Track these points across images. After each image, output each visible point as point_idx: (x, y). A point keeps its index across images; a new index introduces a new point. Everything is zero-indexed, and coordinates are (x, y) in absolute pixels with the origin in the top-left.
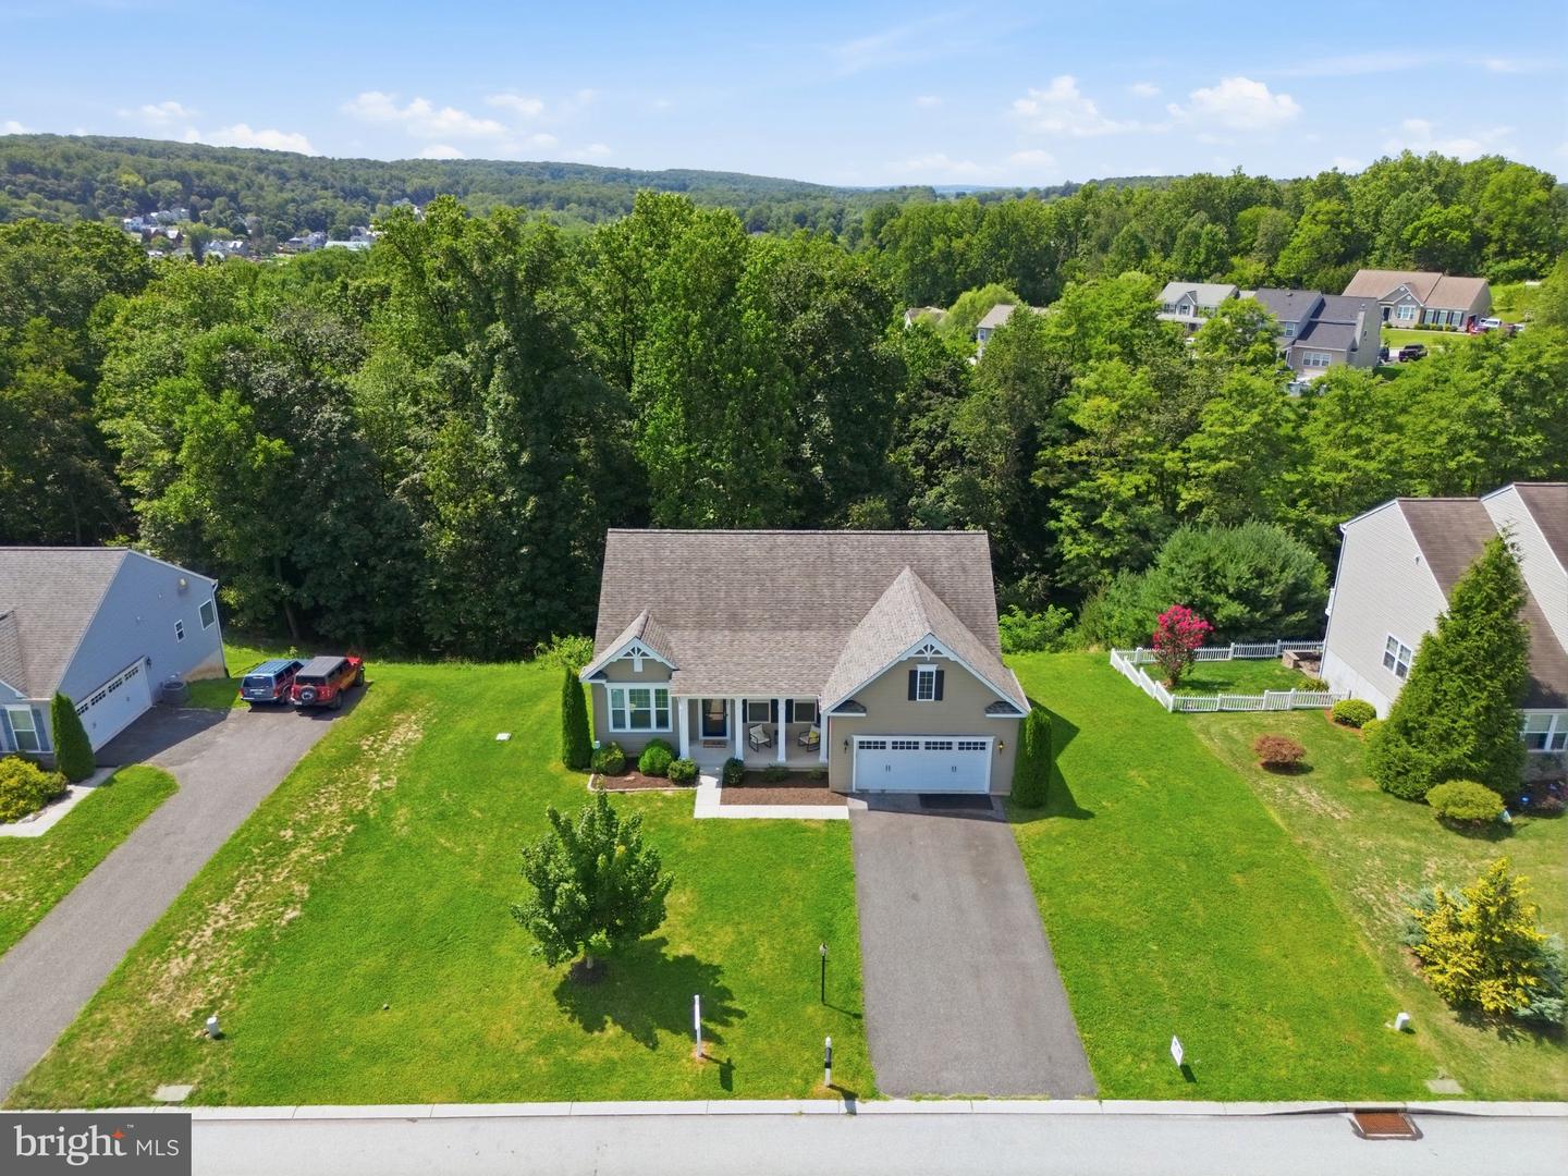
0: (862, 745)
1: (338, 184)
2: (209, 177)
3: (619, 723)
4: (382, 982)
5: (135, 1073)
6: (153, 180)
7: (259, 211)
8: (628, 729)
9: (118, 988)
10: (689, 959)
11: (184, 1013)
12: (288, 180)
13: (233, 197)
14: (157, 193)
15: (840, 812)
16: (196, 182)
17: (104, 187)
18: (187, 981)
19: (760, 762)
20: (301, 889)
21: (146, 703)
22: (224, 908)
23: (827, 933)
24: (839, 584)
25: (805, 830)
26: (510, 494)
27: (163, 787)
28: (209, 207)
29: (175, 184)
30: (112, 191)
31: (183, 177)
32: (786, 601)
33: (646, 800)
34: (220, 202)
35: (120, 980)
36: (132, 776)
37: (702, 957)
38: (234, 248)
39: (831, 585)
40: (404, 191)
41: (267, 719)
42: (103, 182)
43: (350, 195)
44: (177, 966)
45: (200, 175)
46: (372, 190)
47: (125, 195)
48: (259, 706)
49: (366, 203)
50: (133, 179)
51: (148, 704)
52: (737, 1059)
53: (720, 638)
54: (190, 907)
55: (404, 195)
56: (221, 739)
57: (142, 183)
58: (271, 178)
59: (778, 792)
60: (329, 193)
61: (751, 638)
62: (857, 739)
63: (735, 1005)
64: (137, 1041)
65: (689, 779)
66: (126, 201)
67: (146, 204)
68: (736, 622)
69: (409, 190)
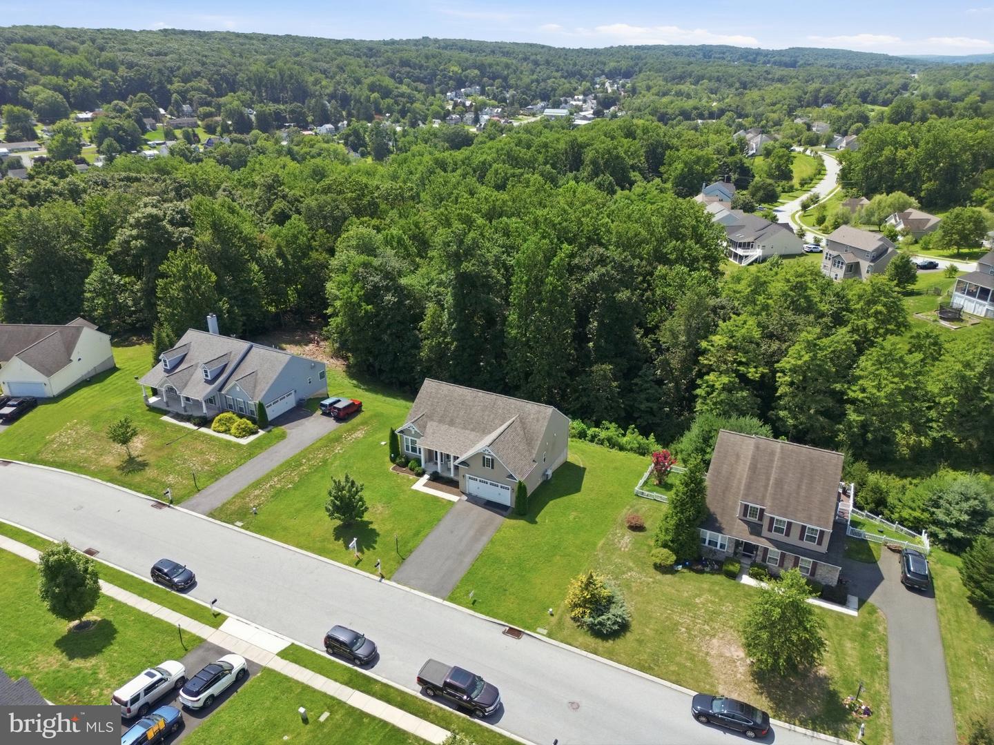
0: (470, 478)
1: (565, 68)
2: (495, 67)
3: (408, 449)
4: (298, 511)
5: (234, 516)
6: (466, 70)
7: (517, 87)
8: (410, 451)
9: (242, 495)
10: (374, 530)
11: (252, 505)
12: (539, 65)
13: (505, 79)
14: (467, 77)
15: (454, 498)
16: (488, 70)
17: (441, 74)
18: (257, 496)
19: (445, 474)
20: (297, 479)
21: (294, 404)
22: (276, 479)
23: (417, 534)
24: (492, 416)
25: (439, 501)
26: (448, 339)
27: (283, 436)
28: (492, 85)
29: (476, 72)
30: (445, 76)
31: (481, 67)
32: (471, 419)
33: (403, 478)
34: (498, 81)
35: (242, 493)
36: (277, 431)
37: (378, 531)
38: (497, 112)
39: (489, 416)
40: (603, 71)
41: (325, 418)
42: (441, 71)
43: (569, 75)
44: (257, 492)
45: (490, 66)
46: (584, 72)
47: (451, 78)
48: (324, 414)
49: (579, 80)
50: (456, 69)
51: (294, 405)
52: (364, 559)
53: (444, 427)
54: (268, 477)
55: (603, 73)
56: (307, 423)
57: (460, 71)
58: (530, 64)
59: (444, 487)
60: (559, 74)
61: (453, 430)
62: (467, 475)
63: (376, 546)
64: (239, 508)
65: (420, 475)
66: (451, 82)
67: (460, 83)
68: (452, 423)
69: (606, 70)
